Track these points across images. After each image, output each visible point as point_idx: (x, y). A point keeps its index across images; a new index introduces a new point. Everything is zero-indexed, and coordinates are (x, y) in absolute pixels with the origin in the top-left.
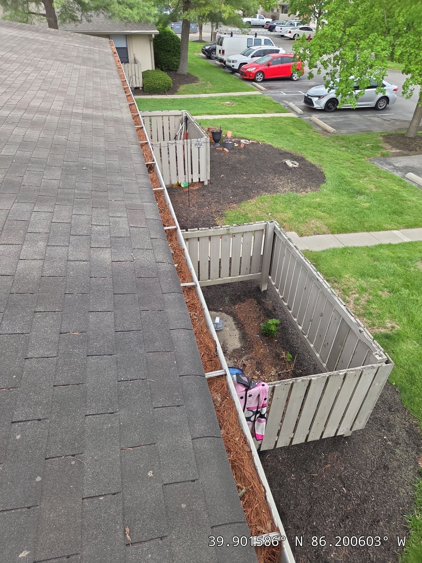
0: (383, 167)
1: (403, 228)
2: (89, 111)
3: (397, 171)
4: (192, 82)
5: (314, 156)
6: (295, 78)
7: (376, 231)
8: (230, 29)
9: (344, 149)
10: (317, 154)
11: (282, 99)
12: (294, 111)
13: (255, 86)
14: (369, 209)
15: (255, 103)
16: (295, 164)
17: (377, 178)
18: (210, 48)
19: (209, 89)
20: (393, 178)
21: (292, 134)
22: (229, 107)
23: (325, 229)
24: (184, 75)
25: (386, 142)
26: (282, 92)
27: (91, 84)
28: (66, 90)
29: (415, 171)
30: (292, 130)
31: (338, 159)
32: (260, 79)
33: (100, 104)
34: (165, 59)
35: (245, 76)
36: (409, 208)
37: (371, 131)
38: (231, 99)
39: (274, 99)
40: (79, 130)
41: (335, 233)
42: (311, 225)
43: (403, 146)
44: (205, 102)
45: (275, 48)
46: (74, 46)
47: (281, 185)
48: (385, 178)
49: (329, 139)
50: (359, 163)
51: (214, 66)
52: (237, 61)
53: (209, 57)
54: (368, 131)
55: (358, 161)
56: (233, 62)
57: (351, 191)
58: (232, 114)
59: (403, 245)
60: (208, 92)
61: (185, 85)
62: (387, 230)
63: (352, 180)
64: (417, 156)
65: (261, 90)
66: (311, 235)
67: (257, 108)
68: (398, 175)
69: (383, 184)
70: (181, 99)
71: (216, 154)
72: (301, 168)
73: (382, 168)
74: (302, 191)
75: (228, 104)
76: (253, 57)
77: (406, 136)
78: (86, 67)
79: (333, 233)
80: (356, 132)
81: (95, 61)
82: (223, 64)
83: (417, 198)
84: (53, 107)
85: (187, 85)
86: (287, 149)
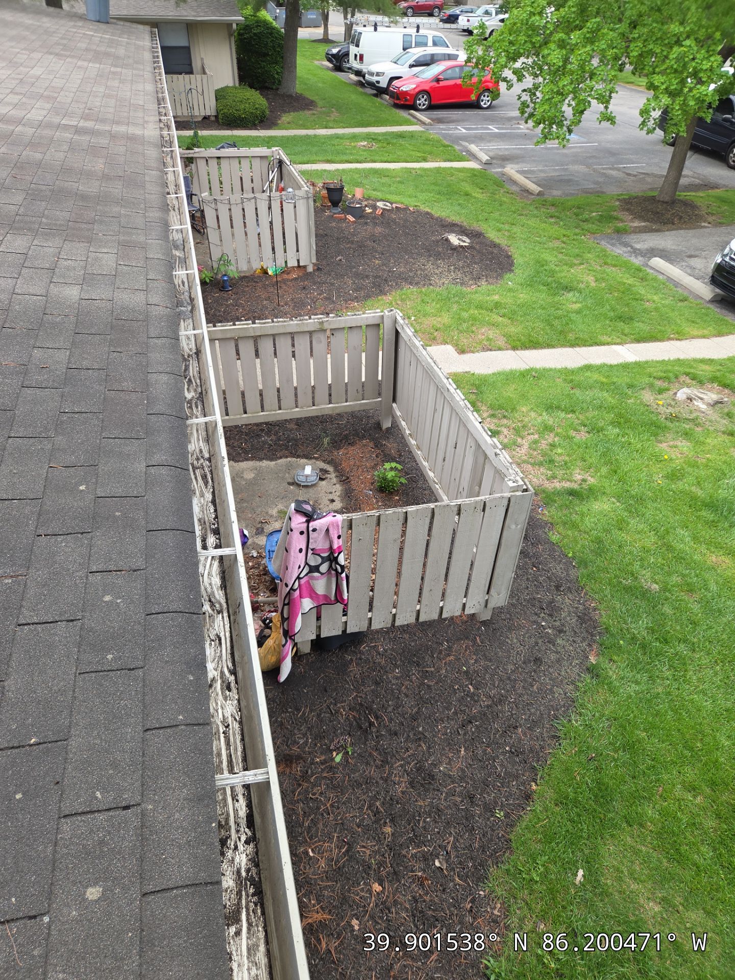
0: (614, 249)
1: (632, 342)
2: (89, 124)
3: (636, 257)
4: (304, 109)
5: (499, 230)
6: (485, 104)
7: (585, 346)
8: (373, 18)
9: (553, 220)
10: (507, 227)
11: (458, 139)
12: (477, 158)
13: (414, 117)
14: (578, 312)
15: (410, 145)
16: (464, 242)
17: (601, 266)
18: (340, 51)
19: (334, 120)
20: (627, 266)
21: (467, 195)
22: (364, 151)
23: (501, 342)
24: (290, 96)
25: (624, 210)
26: (459, 127)
27: (102, 89)
28: (56, 95)
29: (666, 256)
30: (467, 187)
31: (540, 237)
32: (424, 105)
33: (110, 116)
34: (259, 68)
35: (398, 99)
36: (645, 311)
37: (603, 192)
38: (369, 137)
39: (445, 138)
40: (65, 147)
41: (517, 349)
42: (480, 336)
43: (652, 216)
44: (324, 143)
45: (450, 51)
46: (84, 34)
47: (437, 274)
48: (615, 266)
49: (531, 204)
50: (574, 242)
51: (345, 83)
52: (384, 73)
53: (339, 68)
54: (598, 192)
55: (574, 240)
56: (378, 74)
57: (554, 285)
58: (368, 162)
59: (625, 367)
60: (331, 125)
61: (292, 113)
62: (604, 345)
63: (557, 269)
64: (674, 232)
65: (423, 123)
66: (478, 351)
67: (413, 153)
68: (637, 261)
69: (608, 275)
70: (282, 137)
71: (334, 224)
72: (474, 248)
73: (612, 250)
74: (472, 285)
75: (364, 146)
76: (411, 66)
77: (657, 199)
78: (98, 66)
79: (514, 348)
80: (577, 194)
81: (118, 58)
82: (361, 79)
83: (661, 296)
84: (29, 116)
85: (296, 113)
86: (455, 219)
